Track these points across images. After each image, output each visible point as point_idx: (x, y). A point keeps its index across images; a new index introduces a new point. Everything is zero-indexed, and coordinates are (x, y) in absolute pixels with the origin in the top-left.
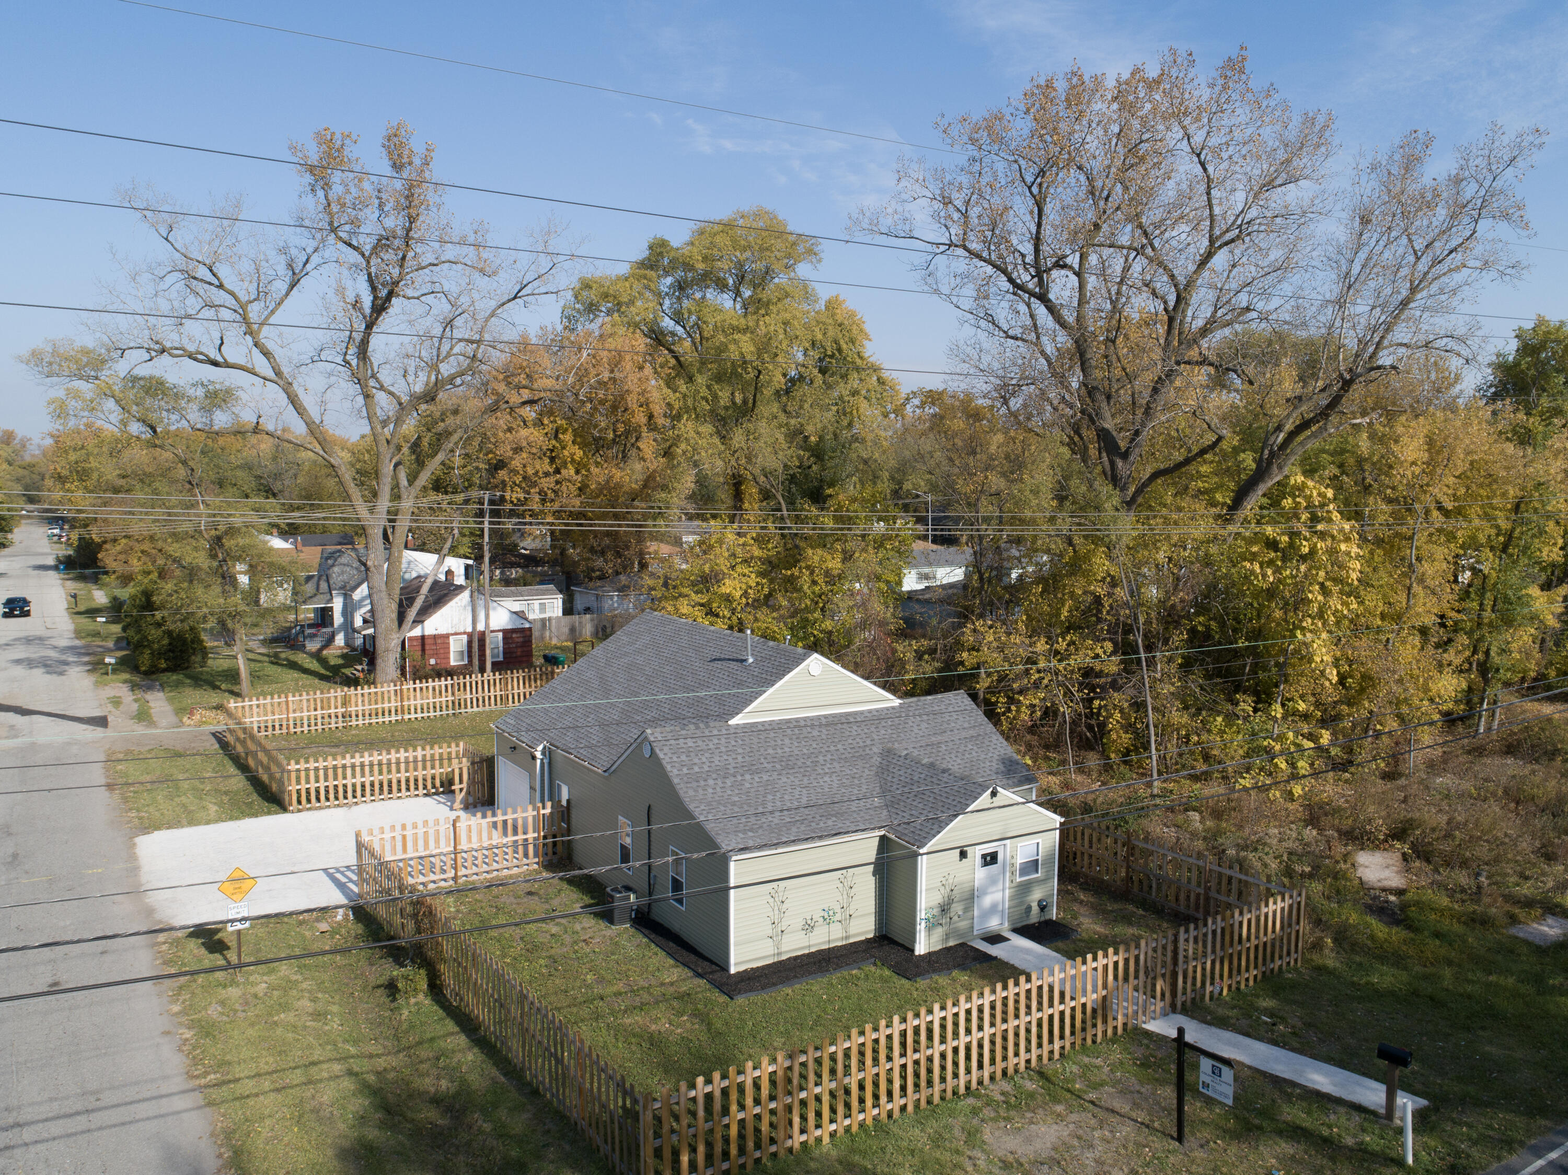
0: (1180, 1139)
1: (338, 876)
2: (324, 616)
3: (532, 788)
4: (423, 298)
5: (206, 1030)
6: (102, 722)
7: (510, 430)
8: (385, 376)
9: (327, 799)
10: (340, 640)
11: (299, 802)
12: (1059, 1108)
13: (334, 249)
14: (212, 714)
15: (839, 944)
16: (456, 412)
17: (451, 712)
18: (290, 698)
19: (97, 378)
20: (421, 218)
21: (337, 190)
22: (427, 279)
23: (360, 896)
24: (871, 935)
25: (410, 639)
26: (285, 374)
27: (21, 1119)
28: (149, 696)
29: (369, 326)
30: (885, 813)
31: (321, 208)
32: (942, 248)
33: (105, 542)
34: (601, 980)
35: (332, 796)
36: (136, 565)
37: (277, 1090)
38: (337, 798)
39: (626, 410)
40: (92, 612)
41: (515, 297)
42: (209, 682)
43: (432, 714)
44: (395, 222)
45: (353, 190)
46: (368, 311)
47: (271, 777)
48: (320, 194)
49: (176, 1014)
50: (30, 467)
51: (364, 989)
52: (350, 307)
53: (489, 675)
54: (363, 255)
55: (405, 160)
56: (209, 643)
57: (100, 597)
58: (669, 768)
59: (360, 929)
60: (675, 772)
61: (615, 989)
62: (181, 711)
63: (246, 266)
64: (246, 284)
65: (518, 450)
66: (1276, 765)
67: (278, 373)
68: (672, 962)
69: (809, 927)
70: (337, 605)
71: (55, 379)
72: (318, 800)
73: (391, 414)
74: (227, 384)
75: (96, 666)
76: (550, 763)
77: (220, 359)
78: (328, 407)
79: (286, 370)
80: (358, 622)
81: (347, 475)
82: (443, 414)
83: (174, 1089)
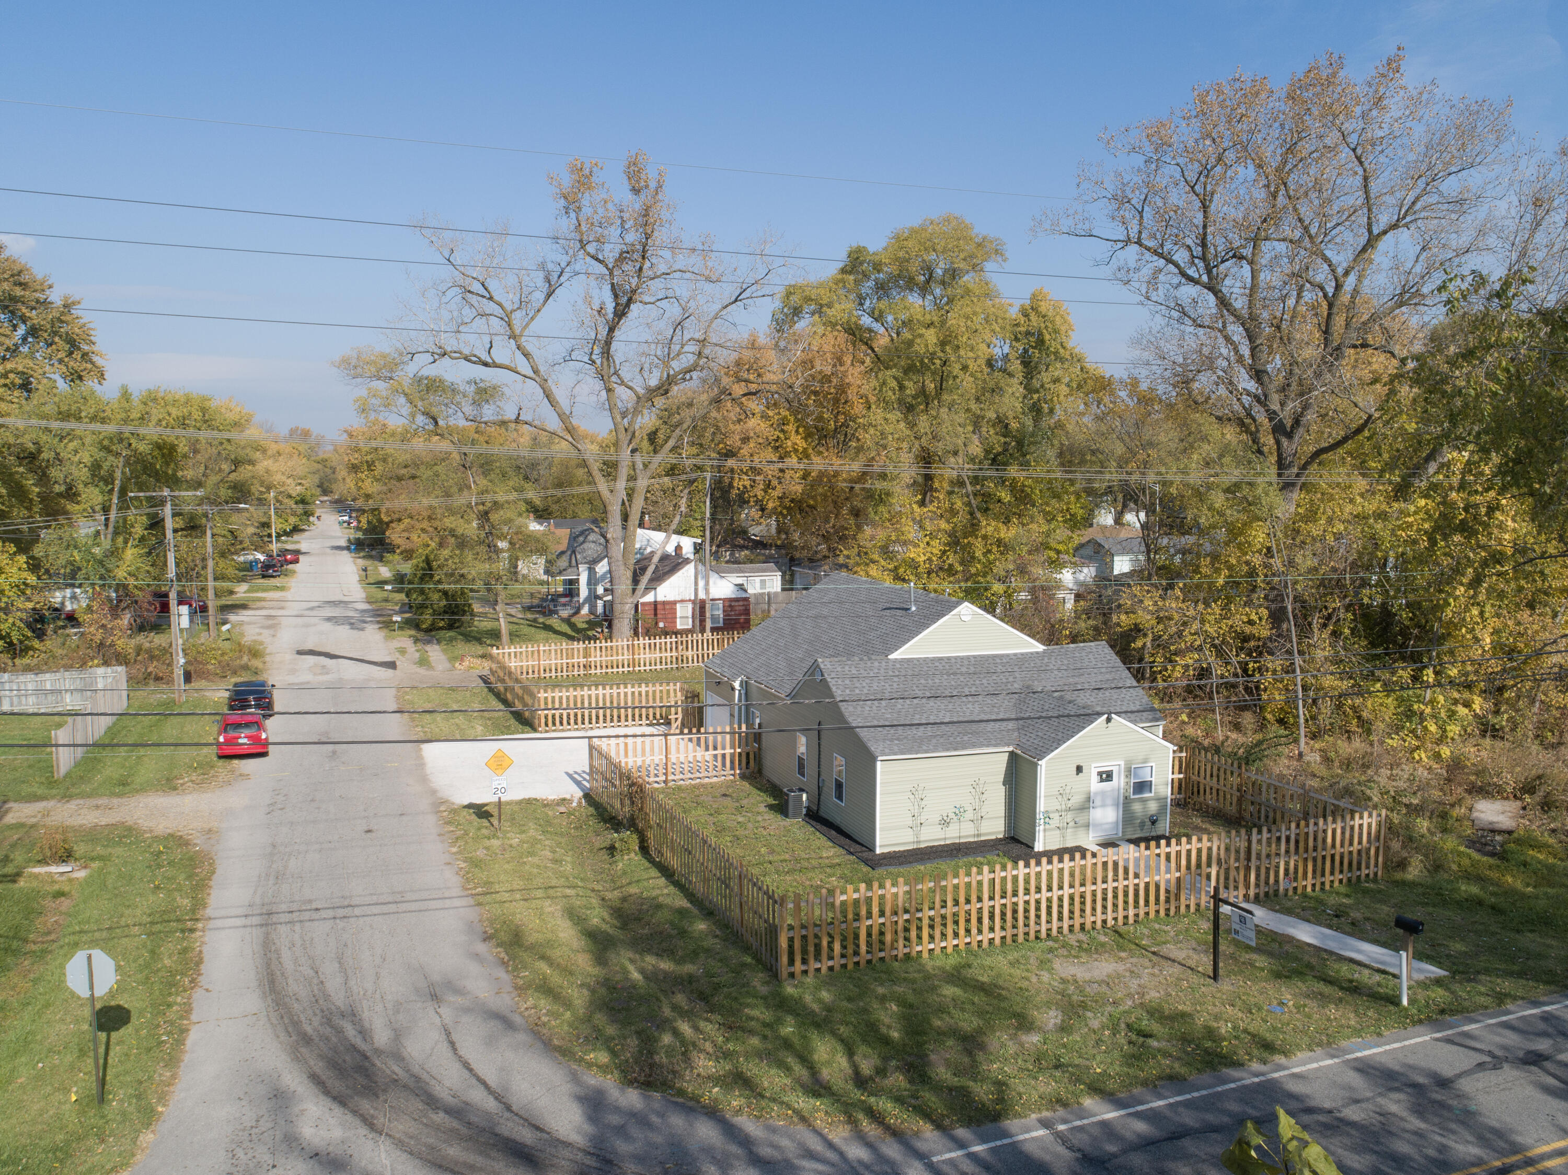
0: (1215, 977)
1: (576, 776)
2: (571, 590)
3: (732, 715)
4: (658, 303)
5: (475, 863)
6: (392, 665)
7: (739, 421)
8: (625, 374)
9: (569, 724)
10: (585, 610)
11: (547, 725)
12: (1123, 954)
13: (584, 263)
14: (479, 661)
15: (972, 840)
16: (690, 405)
17: (675, 666)
18: (542, 648)
19: (391, 378)
20: (656, 234)
21: (587, 211)
22: (662, 286)
23: (591, 789)
24: (1001, 836)
25: (643, 604)
26: (542, 373)
27: (353, 903)
28: (428, 648)
29: (611, 330)
30: (1016, 734)
31: (573, 228)
32: (1120, 245)
33: (392, 522)
34: (772, 852)
35: (572, 721)
36: (417, 539)
37: (526, 900)
38: (576, 723)
39: (846, 402)
40: (381, 583)
41: (736, 300)
42: (476, 638)
43: (658, 667)
44: (632, 237)
45: (600, 211)
46: (611, 316)
47: (525, 705)
48: (573, 215)
49: (454, 853)
50: (323, 462)
51: (591, 851)
52: (595, 313)
53: (708, 634)
54: (606, 266)
55: (643, 184)
56: (477, 608)
57: (385, 572)
58: (834, 689)
59: (591, 810)
60: (839, 692)
61: (782, 857)
62: (453, 659)
63: (512, 280)
64: (511, 296)
65: (745, 440)
66: (1426, 728)
67: (536, 371)
68: (831, 844)
69: (945, 823)
70: (583, 578)
71: (359, 380)
72: (561, 724)
73: (630, 405)
74: (494, 382)
75: (387, 625)
76: (746, 694)
77: (489, 360)
78: (577, 400)
79: (542, 369)
80: (600, 590)
81: (595, 467)
82: (678, 408)
83: (454, 895)
